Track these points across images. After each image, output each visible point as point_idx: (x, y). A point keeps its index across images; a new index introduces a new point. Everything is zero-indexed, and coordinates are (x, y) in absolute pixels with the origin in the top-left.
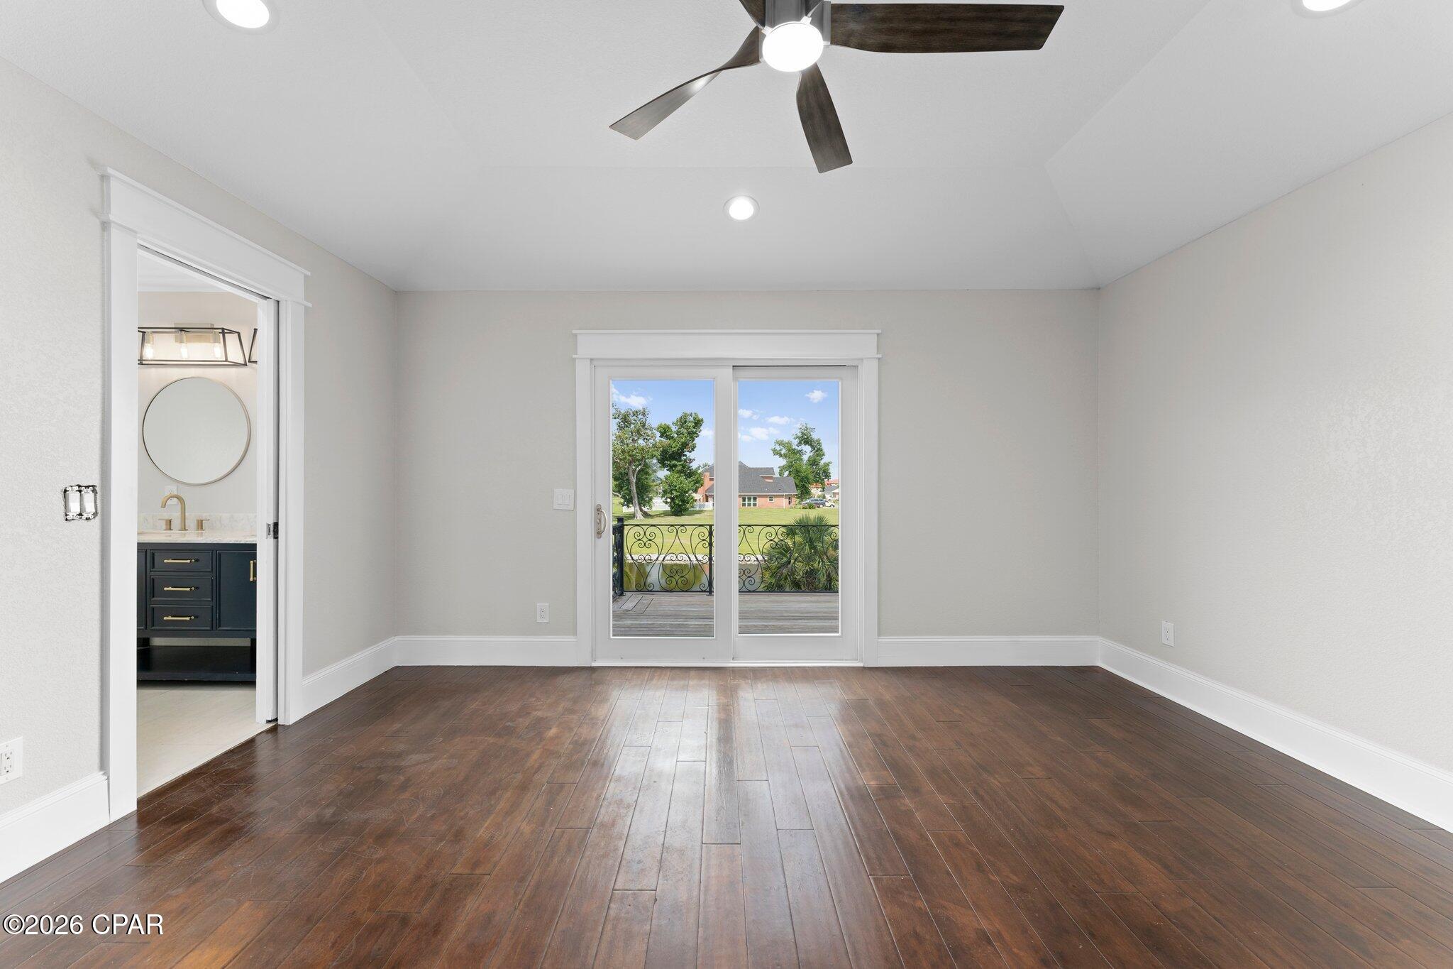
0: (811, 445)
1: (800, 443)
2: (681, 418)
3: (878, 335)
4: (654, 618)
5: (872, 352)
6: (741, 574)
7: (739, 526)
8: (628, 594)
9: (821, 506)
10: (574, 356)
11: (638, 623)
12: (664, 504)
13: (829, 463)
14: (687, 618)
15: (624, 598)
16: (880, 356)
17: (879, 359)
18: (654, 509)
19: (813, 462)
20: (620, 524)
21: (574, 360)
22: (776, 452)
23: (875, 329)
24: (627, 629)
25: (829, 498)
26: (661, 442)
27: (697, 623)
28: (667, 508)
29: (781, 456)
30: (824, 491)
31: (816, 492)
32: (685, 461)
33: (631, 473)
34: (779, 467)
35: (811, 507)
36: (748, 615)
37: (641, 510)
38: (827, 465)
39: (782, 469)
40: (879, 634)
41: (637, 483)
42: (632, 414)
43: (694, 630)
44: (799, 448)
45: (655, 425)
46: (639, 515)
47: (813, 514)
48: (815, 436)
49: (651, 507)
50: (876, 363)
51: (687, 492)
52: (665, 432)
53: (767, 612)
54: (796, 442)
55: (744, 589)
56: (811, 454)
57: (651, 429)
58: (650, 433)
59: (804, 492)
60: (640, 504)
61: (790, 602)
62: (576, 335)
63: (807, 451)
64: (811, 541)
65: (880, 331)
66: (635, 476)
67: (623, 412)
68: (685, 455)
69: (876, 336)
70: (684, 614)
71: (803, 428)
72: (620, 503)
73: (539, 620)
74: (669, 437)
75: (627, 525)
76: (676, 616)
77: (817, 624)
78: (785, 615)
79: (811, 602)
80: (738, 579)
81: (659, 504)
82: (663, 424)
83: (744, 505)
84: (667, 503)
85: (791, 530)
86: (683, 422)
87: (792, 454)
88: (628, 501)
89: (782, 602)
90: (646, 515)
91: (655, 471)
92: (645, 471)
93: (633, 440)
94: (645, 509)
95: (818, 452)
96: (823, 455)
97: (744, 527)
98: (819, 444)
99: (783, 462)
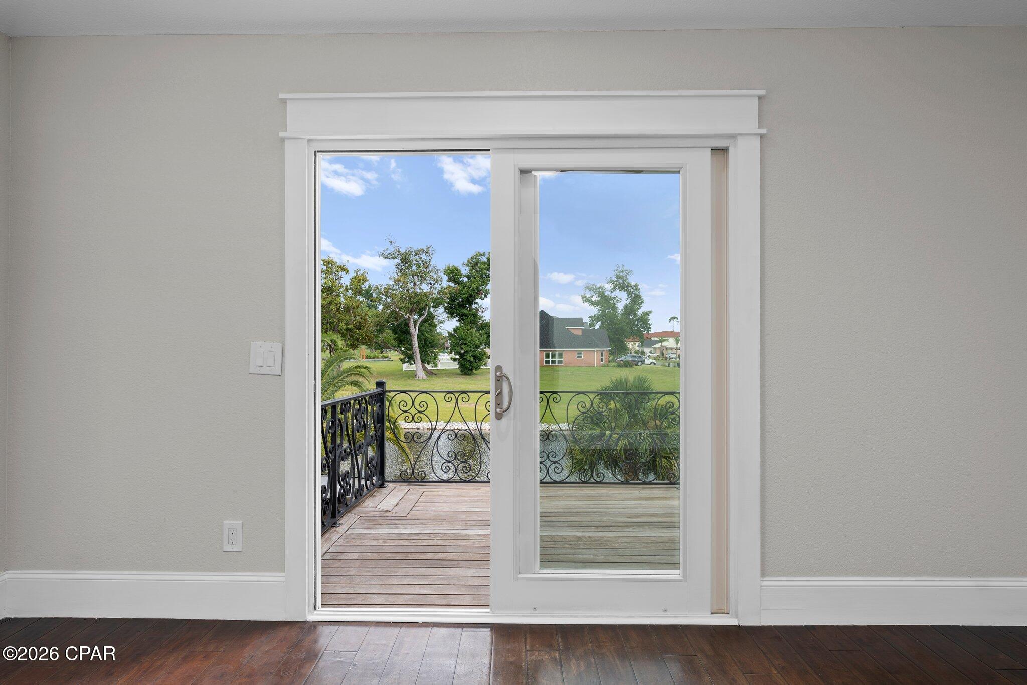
0: (627, 291)
1: (614, 288)
2: (472, 258)
3: (760, 98)
4: (422, 524)
5: (752, 126)
6: (544, 459)
7: (541, 393)
8: (391, 485)
9: (640, 364)
10: (282, 134)
11: (397, 531)
12: (452, 361)
13: (651, 312)
14: (469, 524)
15: (384, 491)
16: (764, 131)
17: (762, 136)
18: (440, 367)
19: (630, 310)
20: (380, 390)
21: (283, 140)
22: (586, 300)
23: (754, 89)
24: (381, 543)
25: (649, 354)
26: (448, 287)
27: (481, 533)
28: (455, 366)
29: (592, 303)
30: (642, 345)
31: (633, 346)
32: (477, 310)
33: (412, 324)
34: (590, 317)
35: (627, 365)
36: (553, 519)
37: (425, 369)
38: (647, 314)
39: (594, 319)
40: (763, 574)
41: (418, 336)
42: (414, 254)
43: (477, 544)
44: (613, 295)
45: (442, 267)
46: (421, 374)
47: (630, 375)
48: (632, 281)
49: (435, 365)
50: (757, 142)
51: (477, 347)
52: (453, 274)
53: (579, 514)
54: (609, 286)
55: (548, 479)
56: (628, 301)
57: (437, 272)
58: (435, 276)
59: (619, 348)
60: (423, 361)
61: (611, 498)
62: (284, 102)
63: (622, 300)
64: (629, 408)
65: (762, 92)
66: (417, 328)
67: (403, 251)
68: (476, 303)
69: (756, 101)
70: (464, 517)
71: (619, 270)
72: (401, 360)
73: (228, 548)
74: (457, 282)
75: (389, 392)
76: (453, 521)
77: (653, 535)
78: (605, 519)
79: (640, 498)
80: (538, 465)
81: (446, 360)
82: (451, 266)
83: (547, 362)
84: (455, 360)
85: (605, 395)
86: (474, 264)
87: (605, 301)
88: (410, 359)
89: (599, 498)
90: (430, 374)
91: (441, 322)
92: (430, 321)
93: (415, 284)
94: (429, 367)
95: (636, 299)
96: (642, 302)
97: (548, 395)
98: (637, 289)
99: (594, 311)
